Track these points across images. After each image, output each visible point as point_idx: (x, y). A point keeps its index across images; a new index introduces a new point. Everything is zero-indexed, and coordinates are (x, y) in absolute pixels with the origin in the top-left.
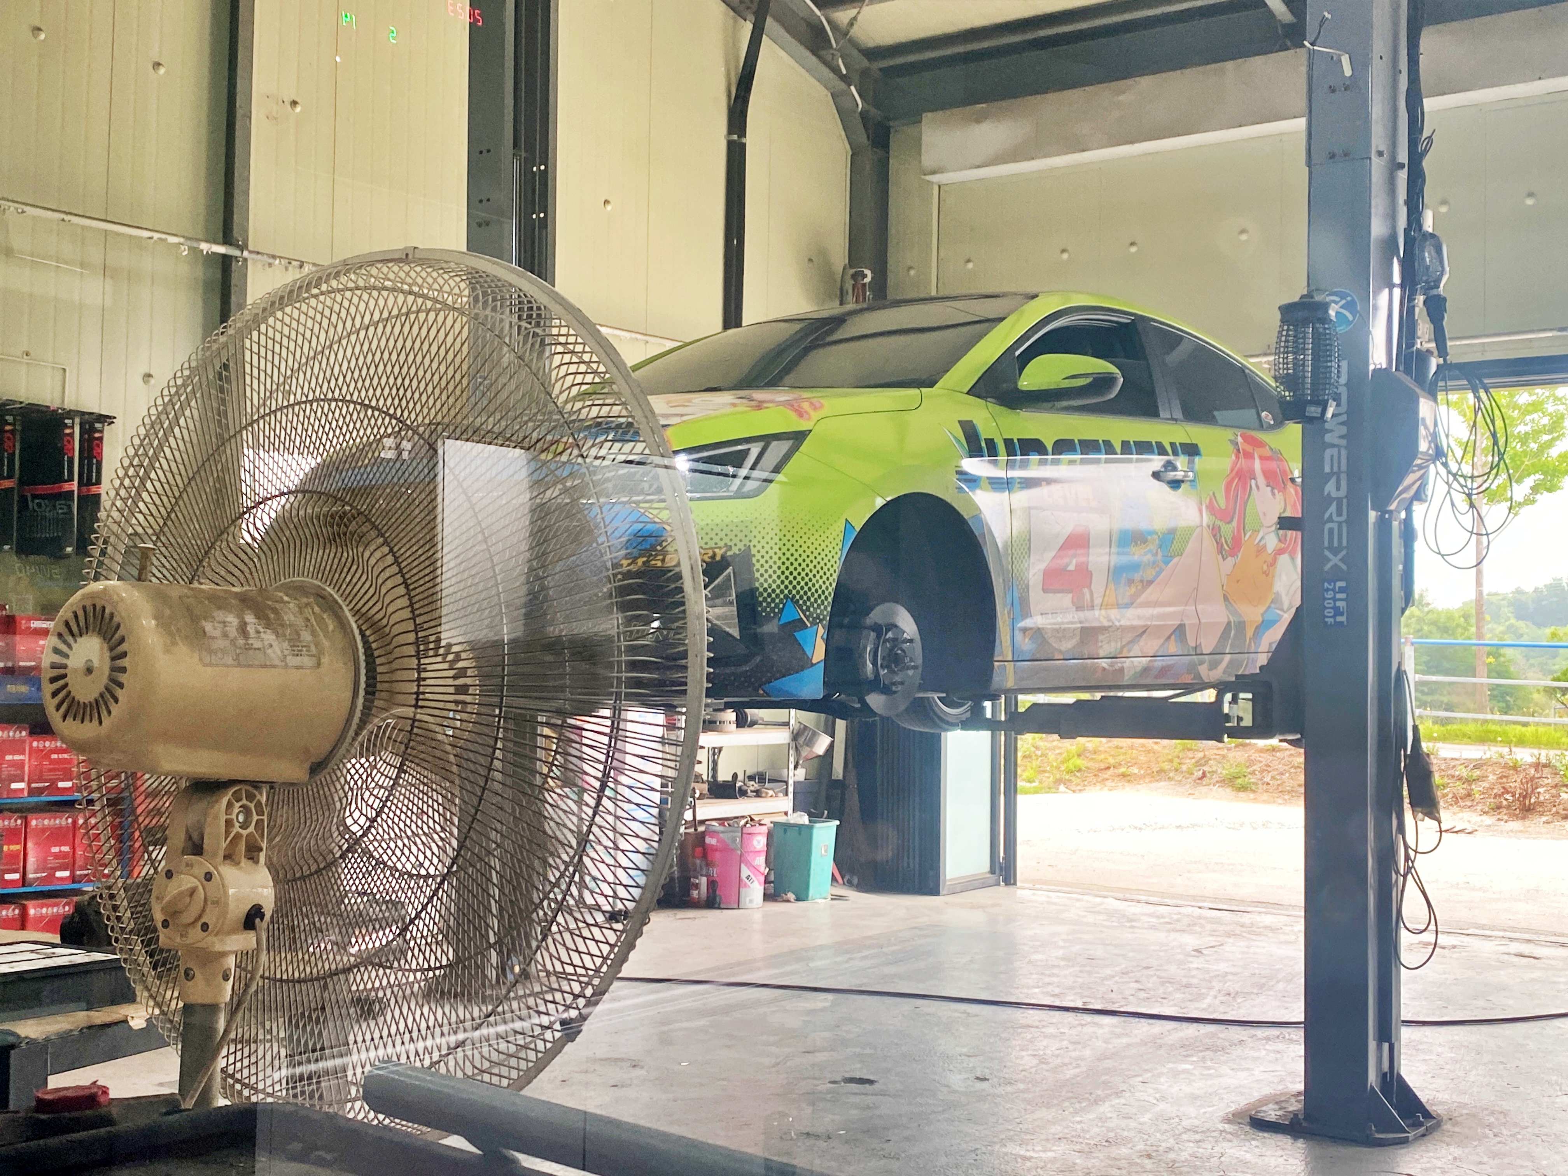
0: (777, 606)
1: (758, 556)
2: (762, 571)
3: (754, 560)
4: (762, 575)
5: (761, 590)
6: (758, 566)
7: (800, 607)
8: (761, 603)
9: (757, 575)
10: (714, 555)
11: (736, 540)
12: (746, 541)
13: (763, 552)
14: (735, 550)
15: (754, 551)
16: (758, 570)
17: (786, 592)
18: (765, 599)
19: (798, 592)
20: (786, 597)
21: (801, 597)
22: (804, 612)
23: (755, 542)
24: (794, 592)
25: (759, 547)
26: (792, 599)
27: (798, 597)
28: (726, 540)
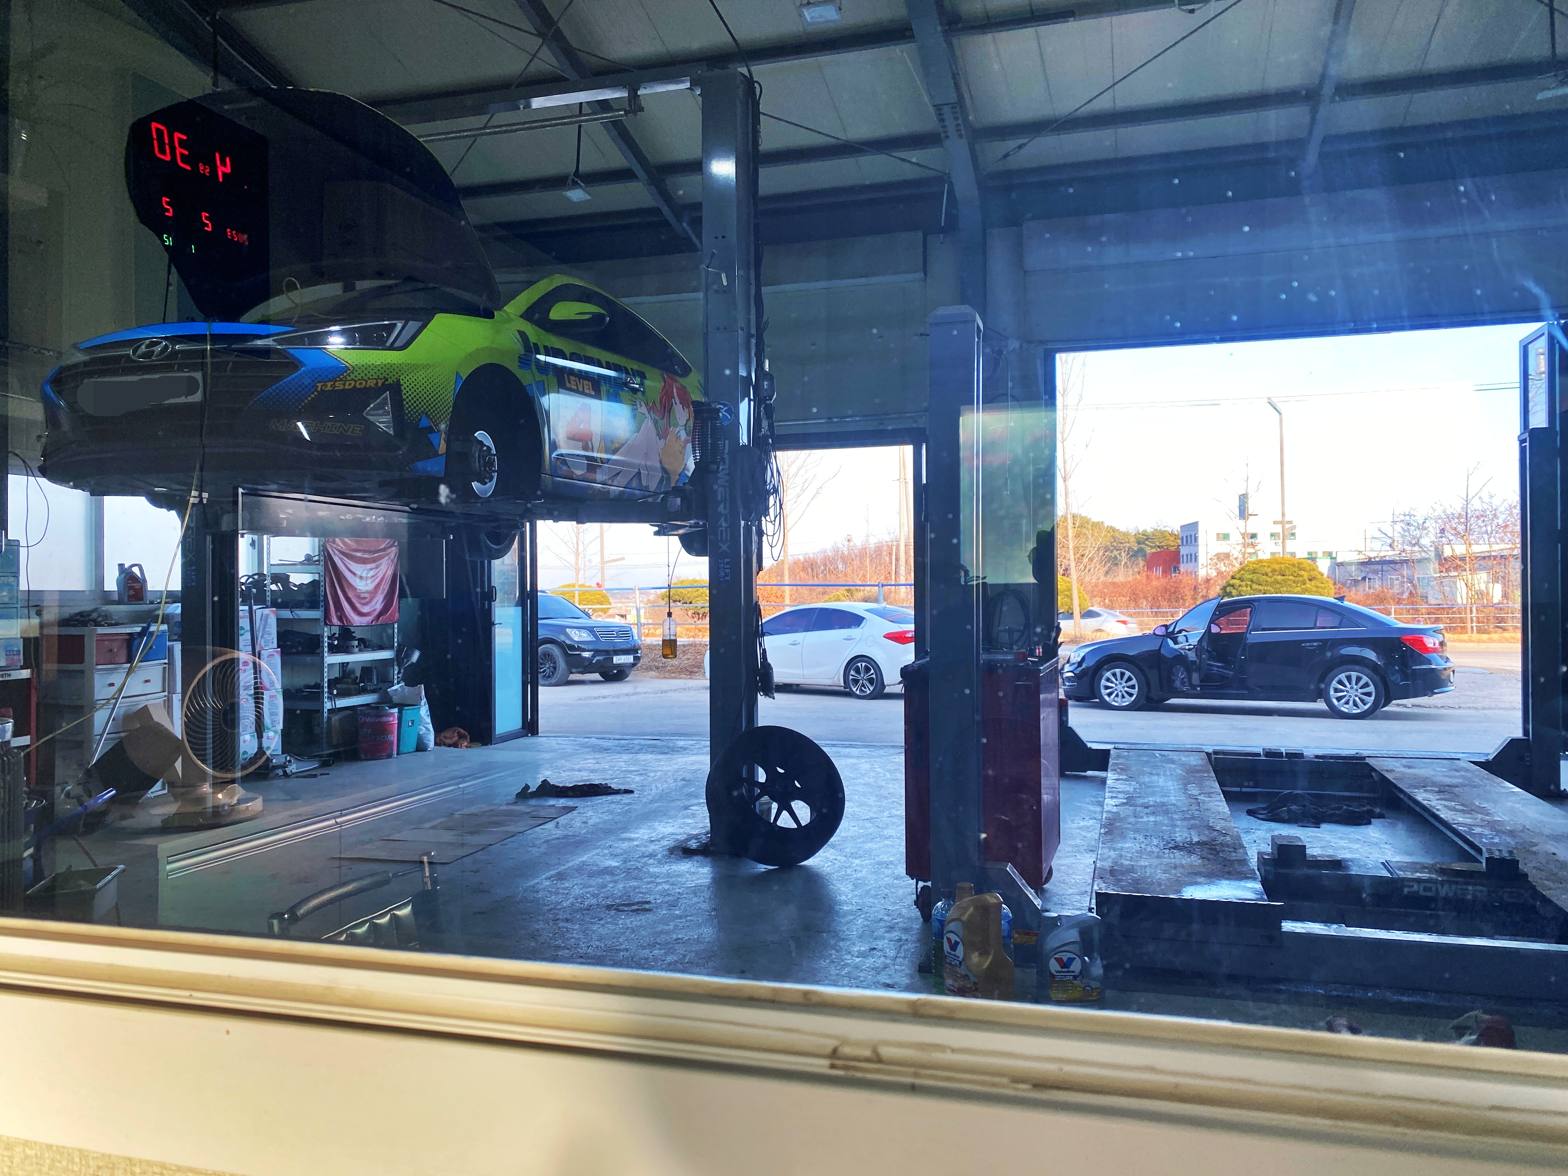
0: (417, 417)
1: (405, 386)
2: (407, 395)
3: (402, 388)
4: (407, 397)
5: (406, 406)
6: (405, 392)
7: (431, 419)
8: (407, 414)
9: (404, 397)
10: (377, 382)
11: (391, 375)
12: (396, 376)
13: (407, 384)
14: (390, 381)
15: (402, 383)
16: (405, 394)
17: (422, 409)
18: (409, 412)
19: (429, 410)
20: (422, 412)
21: (431, 414)
22: (433, 423)
23: (402, 377)
24: (427, 410)
25: (405, 380)
26: (426, 414)
27: (429, 413)
28: (385, 374)
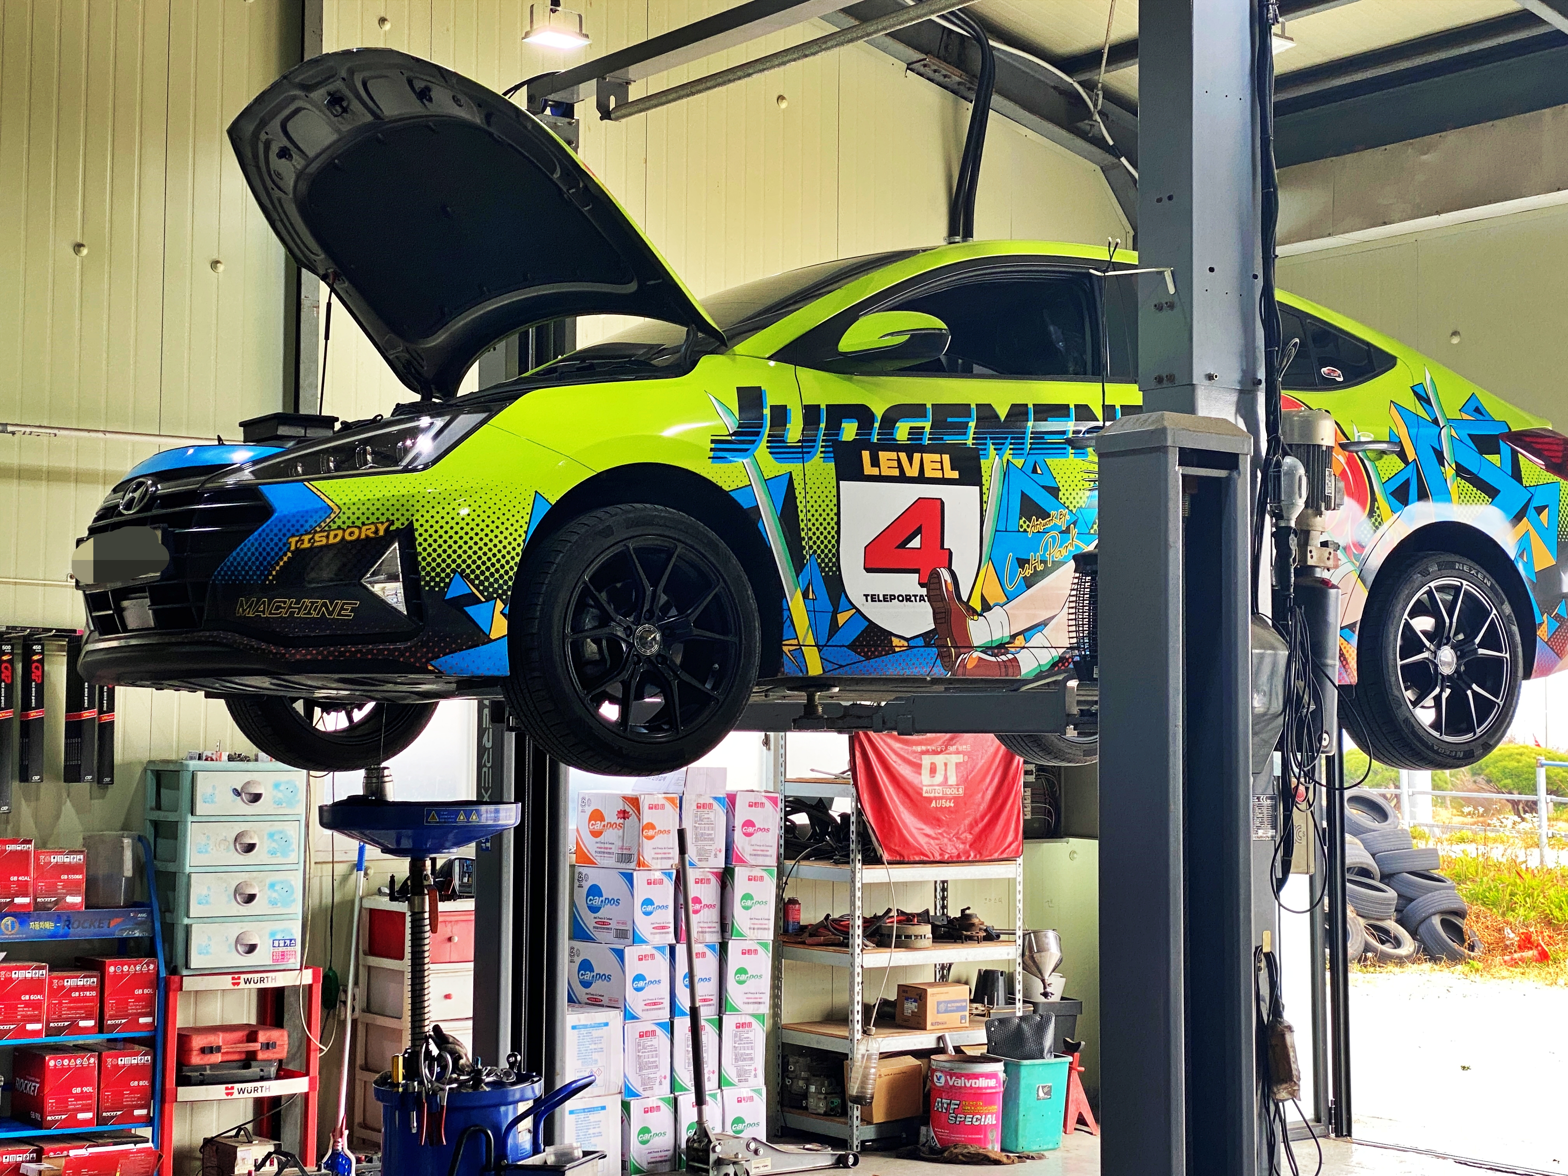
0: (442, 580)
1: (421, 530)
2: (425, 545)
3: (417, 534)
4: (425, 549)
5: (424, 564)
6: (420, 540)
7: (472, 581)
8: (426, 578)
9: (419, 549)
11: (398, 514)
12: (408, 515)
13: (427, 526)
14: (397, 525)
15: (416, 525)
16: (420, 544)
17: (454, 566)
18: (428, 574)
19: (469, 566)
20: (454, 571)
21: (473, 572)
22: (477, 587)
23: (417, 516)
24: (464, 566)
25: (422, 521)
26: (461, 574)
27: (468, 571)
28: (388, 514)
